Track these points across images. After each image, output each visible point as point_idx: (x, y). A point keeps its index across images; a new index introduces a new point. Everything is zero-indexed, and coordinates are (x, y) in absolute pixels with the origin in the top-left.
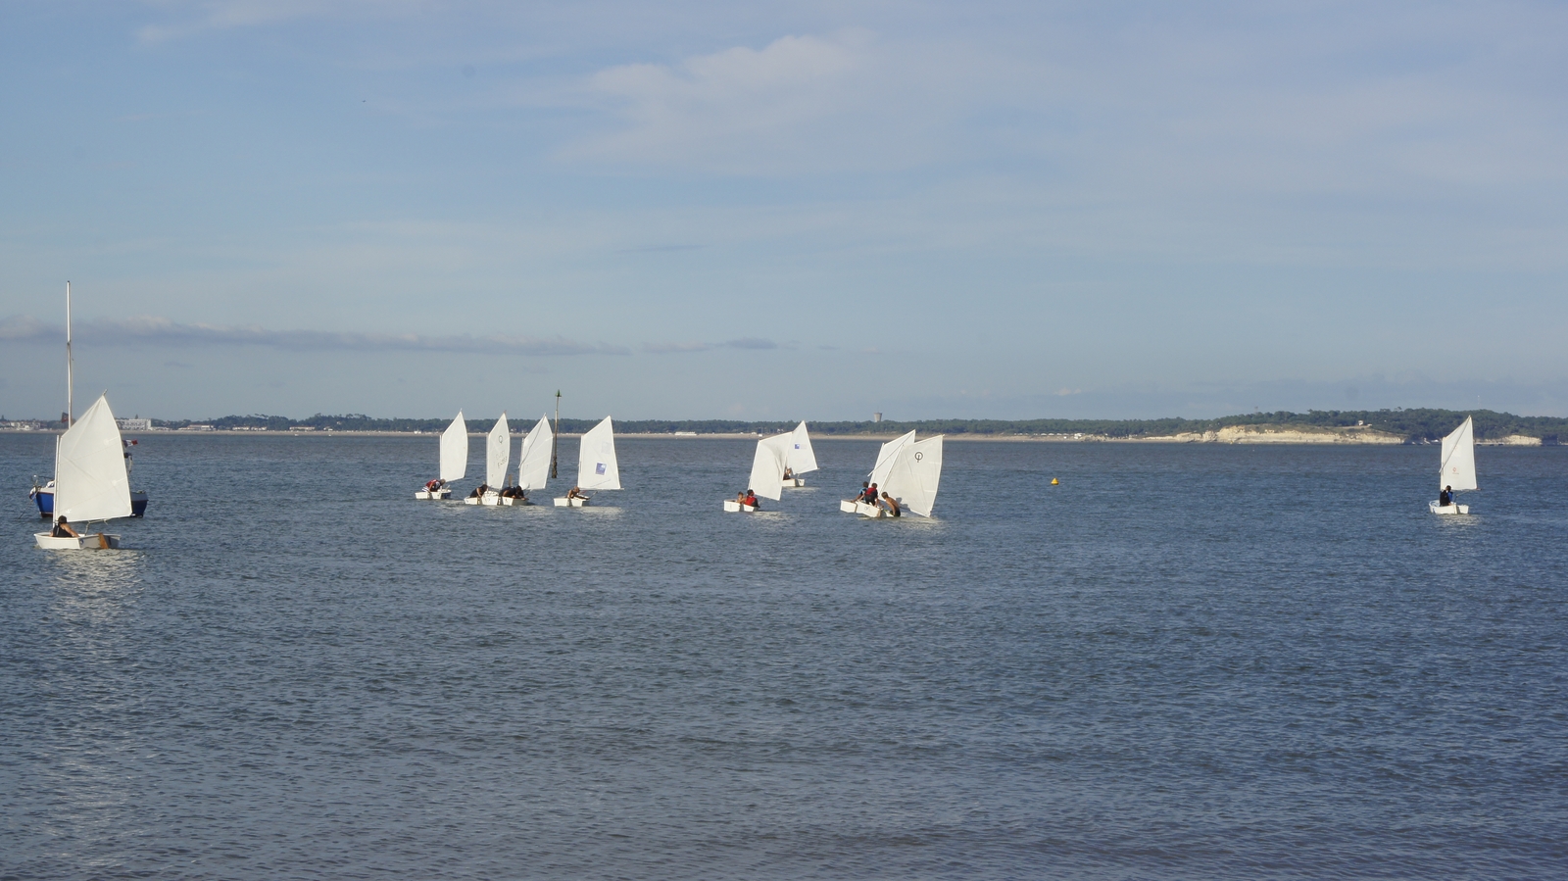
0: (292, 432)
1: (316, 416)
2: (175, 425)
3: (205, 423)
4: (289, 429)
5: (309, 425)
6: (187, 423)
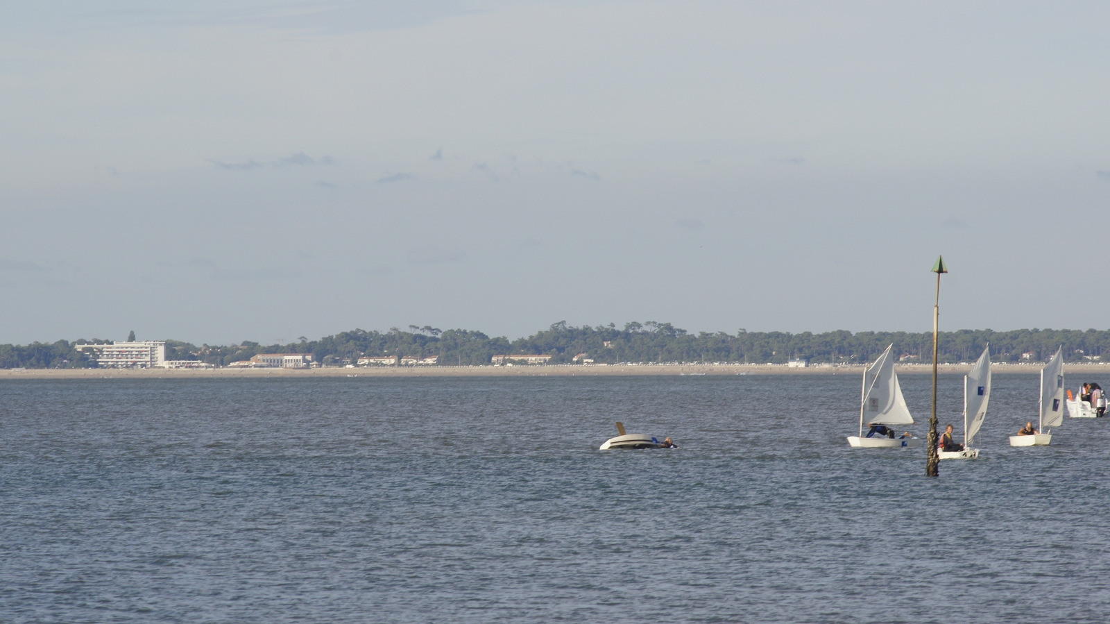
0: (498, 367)
1: (554, 328)
2: (220, 356)
3: (292, 349)
4: (489, 362)
5: (538, 351)
6: (249, 351)
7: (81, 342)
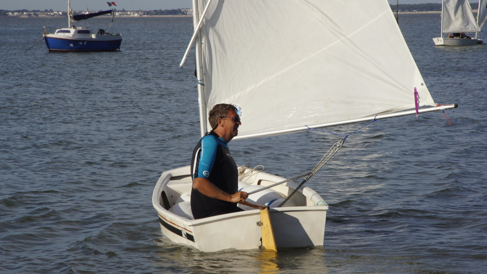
7: (183, 9)
